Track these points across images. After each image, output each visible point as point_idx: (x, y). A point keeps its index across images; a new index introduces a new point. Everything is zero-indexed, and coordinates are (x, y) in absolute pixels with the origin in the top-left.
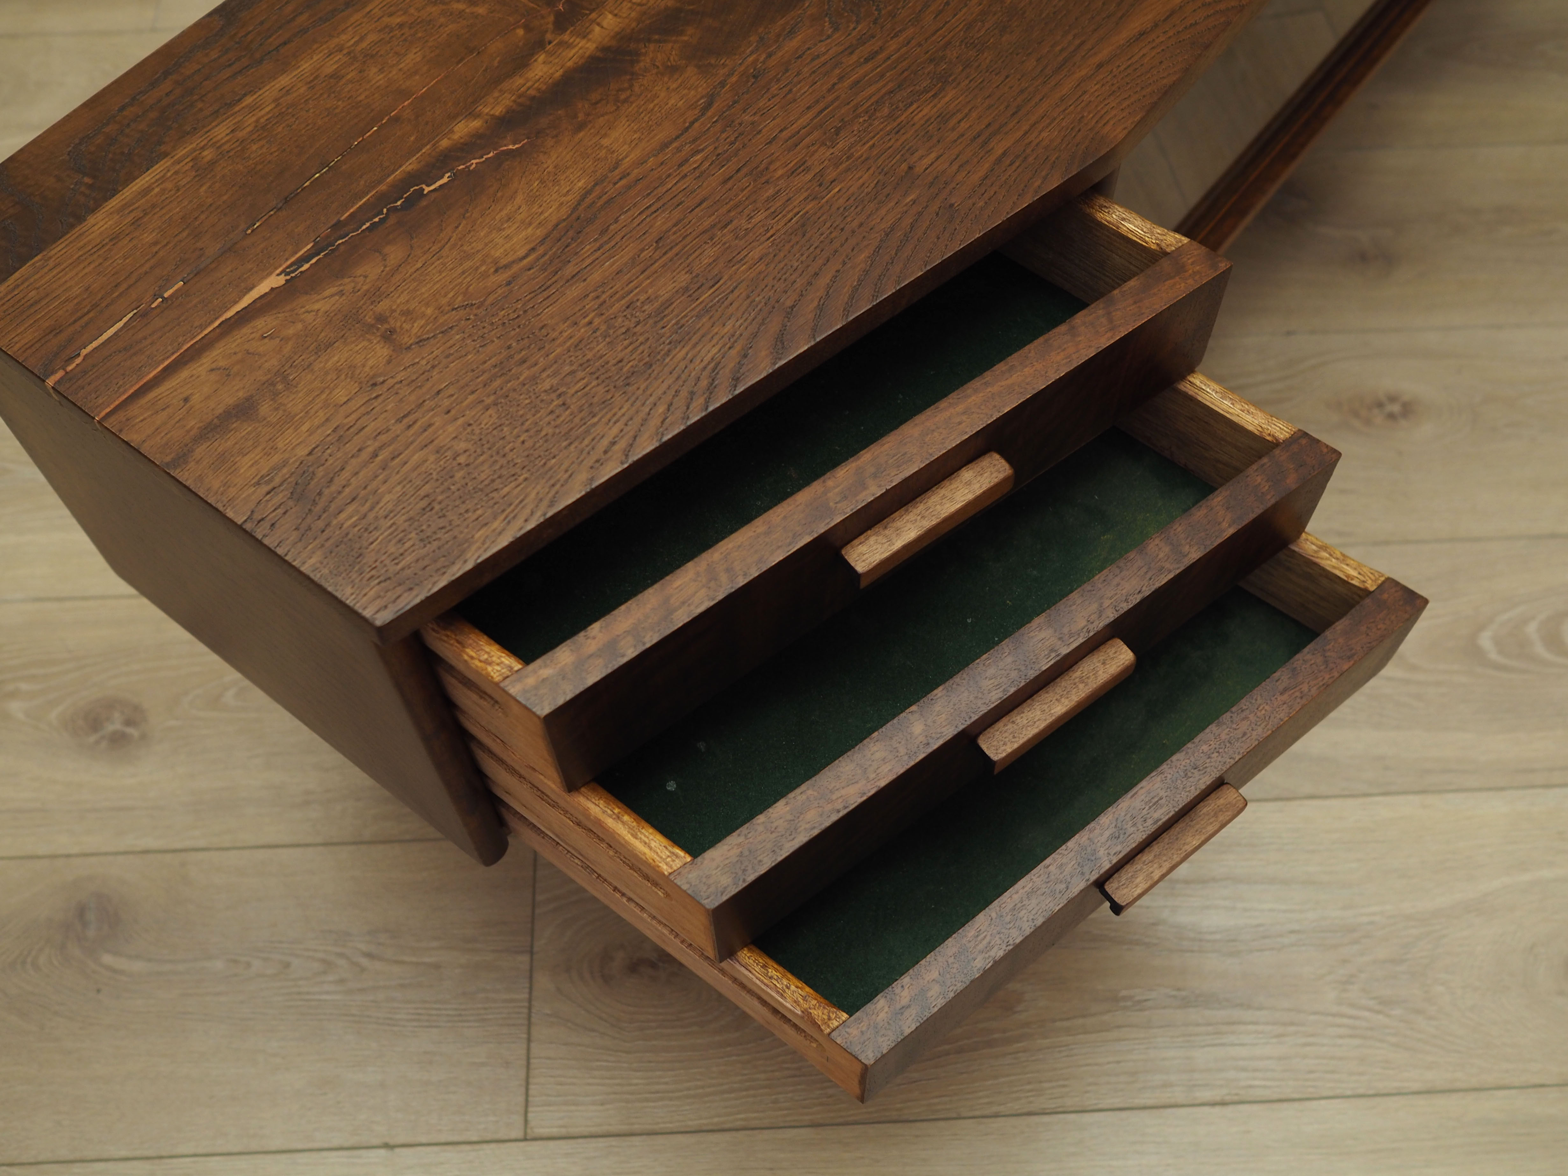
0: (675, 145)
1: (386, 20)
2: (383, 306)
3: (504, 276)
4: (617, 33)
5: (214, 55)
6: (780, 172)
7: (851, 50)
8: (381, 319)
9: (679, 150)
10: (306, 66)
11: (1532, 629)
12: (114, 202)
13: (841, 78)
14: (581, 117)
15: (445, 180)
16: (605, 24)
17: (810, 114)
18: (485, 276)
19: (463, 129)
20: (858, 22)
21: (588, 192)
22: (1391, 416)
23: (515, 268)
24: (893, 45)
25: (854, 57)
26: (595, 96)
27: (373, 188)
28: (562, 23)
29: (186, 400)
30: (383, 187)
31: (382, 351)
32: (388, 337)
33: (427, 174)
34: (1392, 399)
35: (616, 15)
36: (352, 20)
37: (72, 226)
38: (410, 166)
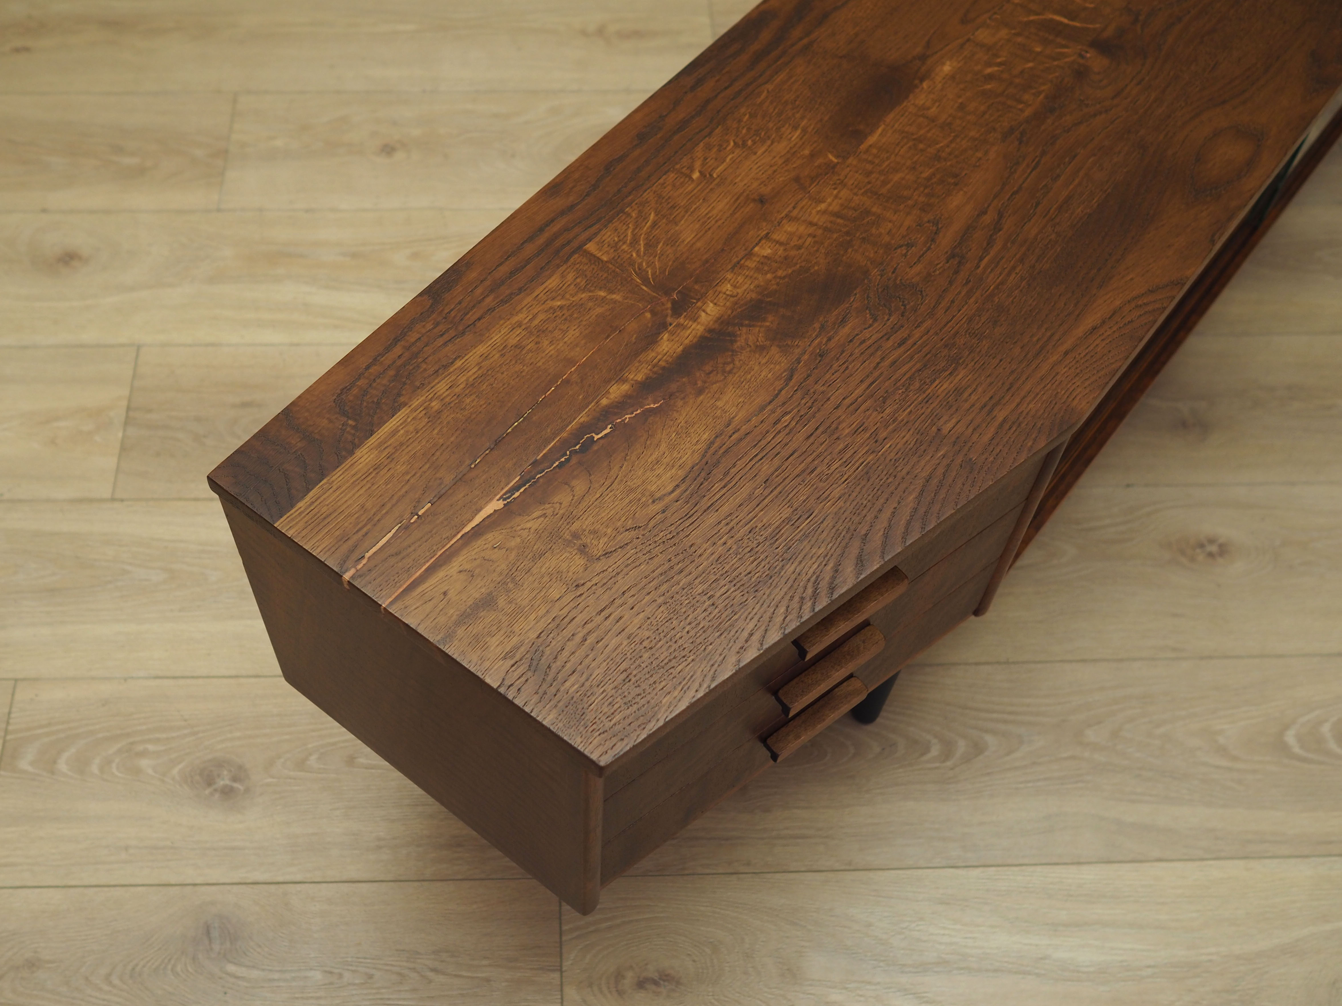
0: (769, 407)
1: (551, 303)
2: (576, 526)
3: (659, 506)
4: (719, 319)
5: (429, 326)
6: (847, 431)
7: (887, 336)
8: (576, 536)
9: (773, 412)
10: (497, 337)
11: (1326, 729)
12: (373, 440)
13: (883, 359)
14: (700, 384)
15: (608, 430)
16: (708, 310)
17: (864, 386)
18: (645, 505)
19: (617, 391)
20: (890, 315)
21: (712, 443)
22: (1211, 555)
23: (667, 500)
24: (917, 334)
25: (890, 343)
26: (708, 368)
27: (558, 434)
28: (678, 308)
29: (445, 594)
30: (564, 435)
31: (580, 561)
32: (583, 549)
33: (594, 425)
34: (1211, 541)
35: (715, 304)
36: (525, 302)
37: (345, 458)
38: (582, 418)
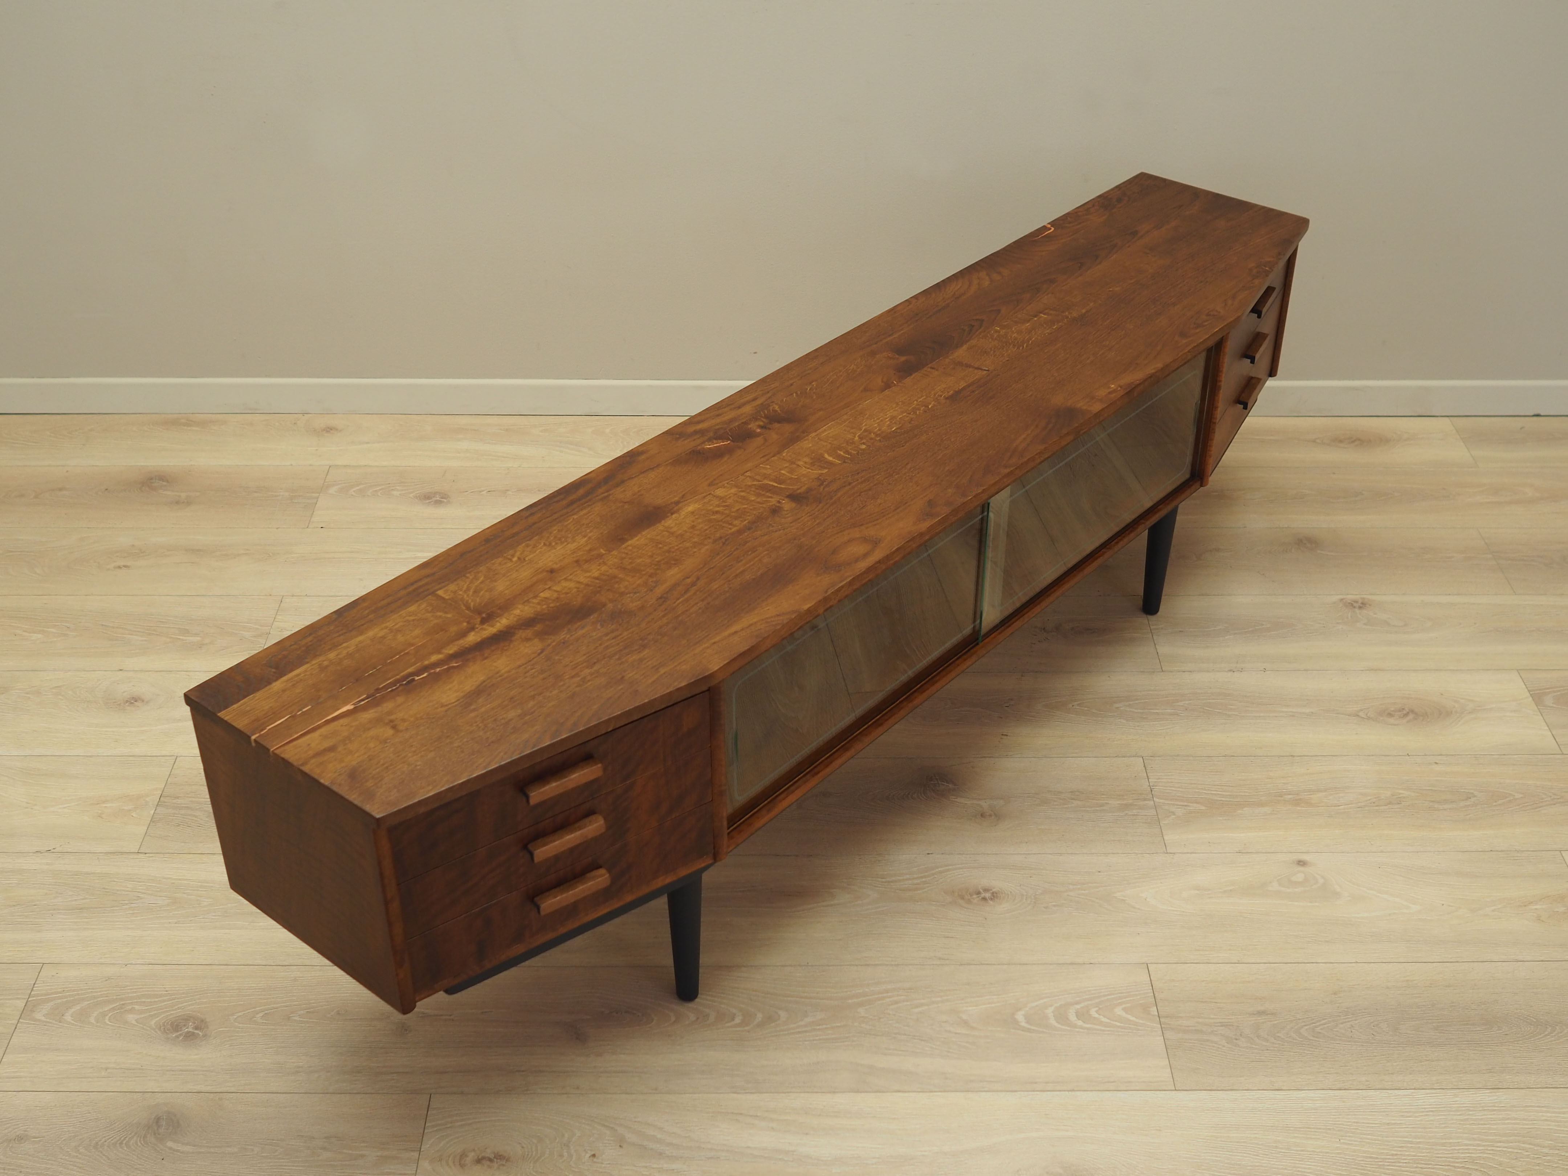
0: (524, 666)
1: (407, 618)
2: (392, 717)
3: (444, 709)
4: (507, 626)
5: (332, 628)
6: (567, 677)
7: (607, 635)
8: (391, 721)
9: (525, 668)
10: (370, 634)
12: (285, 678)
13: (600, 645)
14: (486, 655)
15: (425, 675)
16: (502, 622)
17: (585, 657)
18: (437, 708)
19: (435, 658)
20: (612, 624)
21: (484, 681)
23: (450, 706)
24: (625, 633)
25: (608, 637)
26: (493, 648)
27: (395, 676)
28: (483, 621)
29: (309, 745)
30: (398, 677)
31: (390, 732)
32: (394, 727)
33: (418, 673)
35: (508, 619)
36: (393, 617)
37: (266, 686)
38: (410, 670)
